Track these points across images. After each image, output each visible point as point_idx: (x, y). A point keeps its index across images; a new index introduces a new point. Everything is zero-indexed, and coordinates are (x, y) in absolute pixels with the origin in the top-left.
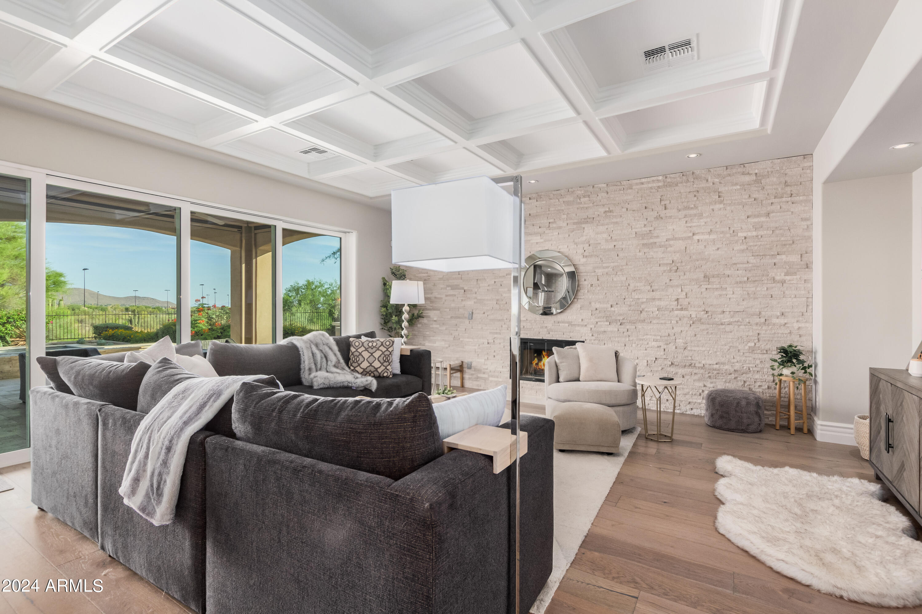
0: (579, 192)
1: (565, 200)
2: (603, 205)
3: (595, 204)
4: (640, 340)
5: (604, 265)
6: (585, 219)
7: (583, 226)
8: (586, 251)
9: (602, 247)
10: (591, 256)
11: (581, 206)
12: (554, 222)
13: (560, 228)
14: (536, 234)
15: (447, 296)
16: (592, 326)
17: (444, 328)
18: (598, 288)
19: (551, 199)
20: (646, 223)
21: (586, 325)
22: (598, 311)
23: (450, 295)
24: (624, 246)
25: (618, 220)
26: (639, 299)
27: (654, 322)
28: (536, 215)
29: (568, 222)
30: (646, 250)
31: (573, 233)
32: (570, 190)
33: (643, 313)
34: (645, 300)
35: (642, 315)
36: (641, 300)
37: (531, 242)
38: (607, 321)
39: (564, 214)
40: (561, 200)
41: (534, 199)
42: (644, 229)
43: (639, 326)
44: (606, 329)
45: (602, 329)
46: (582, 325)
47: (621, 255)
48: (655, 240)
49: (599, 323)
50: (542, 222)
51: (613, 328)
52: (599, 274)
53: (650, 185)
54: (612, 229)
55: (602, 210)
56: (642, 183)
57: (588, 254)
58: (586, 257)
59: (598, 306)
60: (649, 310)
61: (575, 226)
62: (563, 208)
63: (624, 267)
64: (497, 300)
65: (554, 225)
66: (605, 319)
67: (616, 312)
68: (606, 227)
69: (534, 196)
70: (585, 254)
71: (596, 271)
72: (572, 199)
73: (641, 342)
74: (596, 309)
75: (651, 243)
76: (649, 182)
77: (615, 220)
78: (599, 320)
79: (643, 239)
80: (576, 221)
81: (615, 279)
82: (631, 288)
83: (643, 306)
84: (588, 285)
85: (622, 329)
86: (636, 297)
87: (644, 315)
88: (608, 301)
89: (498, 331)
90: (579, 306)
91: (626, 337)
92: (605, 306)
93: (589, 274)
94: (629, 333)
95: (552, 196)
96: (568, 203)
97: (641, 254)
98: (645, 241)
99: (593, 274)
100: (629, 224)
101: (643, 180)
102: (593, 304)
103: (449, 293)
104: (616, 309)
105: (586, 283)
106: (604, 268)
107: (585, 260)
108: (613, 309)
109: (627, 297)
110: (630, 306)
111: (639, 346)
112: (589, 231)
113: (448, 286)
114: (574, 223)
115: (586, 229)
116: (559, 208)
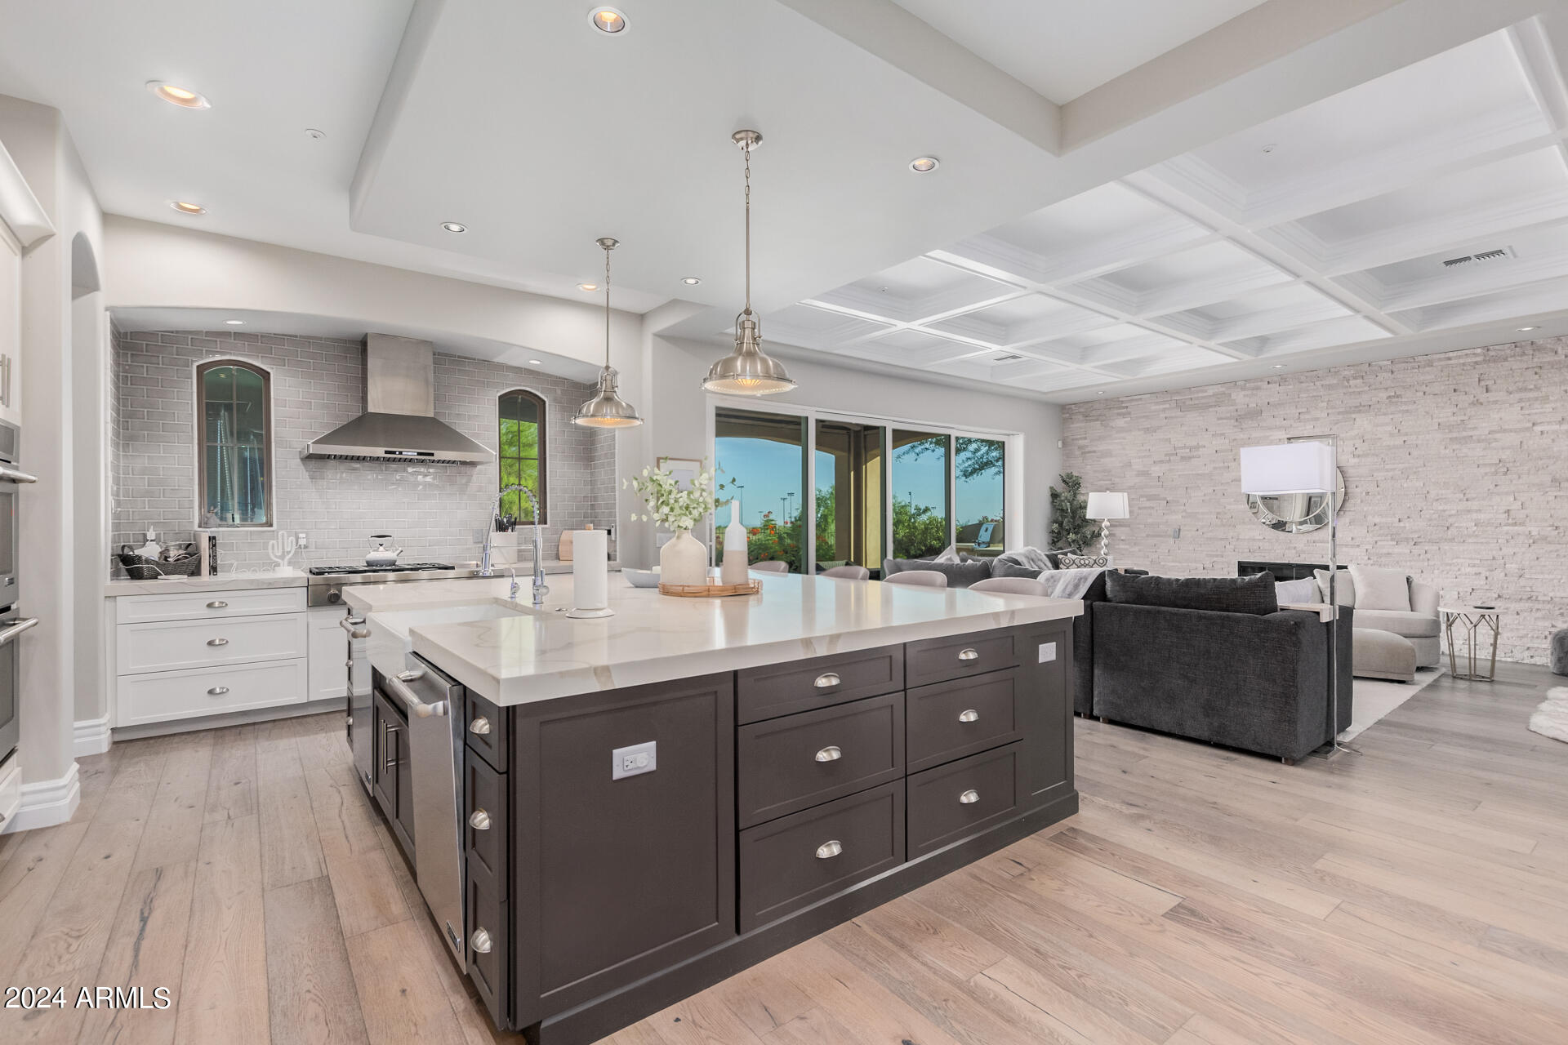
0: (1346, 372)
1: (1323, 382)
2: (1386, 389)
3: (1373, 387)
4: (1447, 564)
5: (1387, 467)
6: (1356, 407)
7: (1353, 416)
8: (1359, 449)
9: (1384, 444)
10: (1366, 455)
11: (1351, 390)
12: (1308, 412)
13: (1317, 419)
14: (1280, 427)
15: (1140, 508)
16: (1369, 547)
17: (1136, 549)
18: (1379, 497)
19: (1302, 382)
20: (1455, 410)
21: (1358, 546)
22: (1377, 527)
23: (1145, 508)
24: (1419, 442)
25: (1410, 407)
26: (1444, 511)
27: (1470, 541)
28: (1279, 404)
29: (1330, 411)
30: (1455, 447)
31: (1337, 426)
32: (1332, 370)
33: (1451, 529)
34: (1453, 512)
35: (1449, 532)
36: (1447, 513)
37: (1271, 438)
38: (1392, 540)
39: (1322, 402)
40: (1317, 383)
41: (1275, 383)
42: (1452, 419)
43: (1446, 546)
44: (1390, 551)
45: (1385, 551)
46: (1352, 546)
47: (1415, 453)
48: (1470, 433)
49: (1379, 543)
50: (1288, 412)
51: (1403, 549)
52: (1379, 479)
53: (1462, 361)
54: (1401, 420)
55: (1383, 395)
56: (1449, 359)
57: (1361, 453)
58: (1359, 456)
59: (1377, 520)
60: (1461, 525)
61: (1340, 417)
62: (1321, 393)
63: (1420, 469)
64: (1218, 513)
65: (1307, 416)
66: (1389, 538)
67: (1407, 528)
68: (1391, 417)
69: (1275, 379)
70: (1357, 452)
71: (1375, 474)
72: (1335, 382)
73: (1448, 568)
74: (1375, 525)
75: (1464, 438)
76: (1460, 357)
77: (1404, 408)
78: (1380, 538)
79: (1450, 431)
80: (1341, 410)
81: (1405, 485)
82: (1433, 495)
83: (1451, 520)
84: (1362, 493)
85: (1417, 550)
86: (1441, 508)
87: (1453, 532)
88: (1394, 514)
89: (1219, 553)
90: (1347, 520)
91: (1423, 560)
92: (1389, 520)
93: (1362, 479)
94: (1428, 556)
95: (1303, 378)
96: (1330, 387)
97: (1447, 451)
98: (1455, 435)
99: (1370, 478)
100: (1427, 413)
101: (1451, 354)
102: (1369, 518)
103: (1143, 505)
104: (1407, 525)
105: (1358, 490)
106: (1387, 470)
107: (1356, 460)
108: (1402, 524)
109: (1425, 508)
110: (1431, 520)
111: (1445, 572)
112: (1363, 423)
113: (1142, 496)
114: (1339, 413)
115: (1357, 419)
116: (1315, 394)
